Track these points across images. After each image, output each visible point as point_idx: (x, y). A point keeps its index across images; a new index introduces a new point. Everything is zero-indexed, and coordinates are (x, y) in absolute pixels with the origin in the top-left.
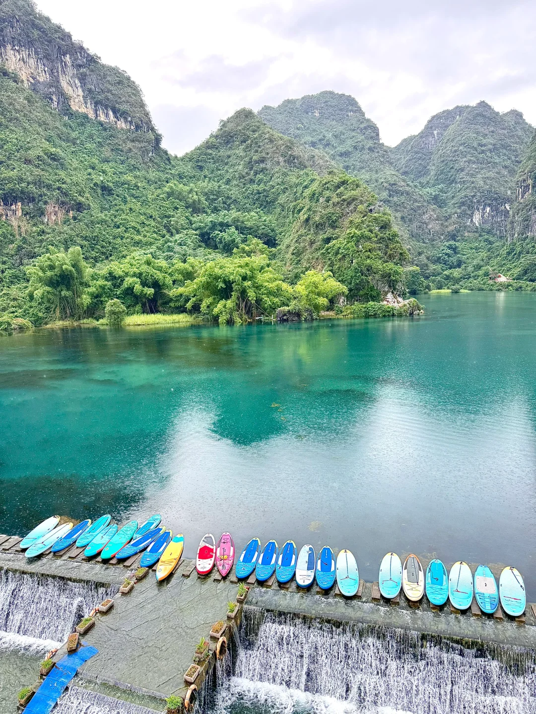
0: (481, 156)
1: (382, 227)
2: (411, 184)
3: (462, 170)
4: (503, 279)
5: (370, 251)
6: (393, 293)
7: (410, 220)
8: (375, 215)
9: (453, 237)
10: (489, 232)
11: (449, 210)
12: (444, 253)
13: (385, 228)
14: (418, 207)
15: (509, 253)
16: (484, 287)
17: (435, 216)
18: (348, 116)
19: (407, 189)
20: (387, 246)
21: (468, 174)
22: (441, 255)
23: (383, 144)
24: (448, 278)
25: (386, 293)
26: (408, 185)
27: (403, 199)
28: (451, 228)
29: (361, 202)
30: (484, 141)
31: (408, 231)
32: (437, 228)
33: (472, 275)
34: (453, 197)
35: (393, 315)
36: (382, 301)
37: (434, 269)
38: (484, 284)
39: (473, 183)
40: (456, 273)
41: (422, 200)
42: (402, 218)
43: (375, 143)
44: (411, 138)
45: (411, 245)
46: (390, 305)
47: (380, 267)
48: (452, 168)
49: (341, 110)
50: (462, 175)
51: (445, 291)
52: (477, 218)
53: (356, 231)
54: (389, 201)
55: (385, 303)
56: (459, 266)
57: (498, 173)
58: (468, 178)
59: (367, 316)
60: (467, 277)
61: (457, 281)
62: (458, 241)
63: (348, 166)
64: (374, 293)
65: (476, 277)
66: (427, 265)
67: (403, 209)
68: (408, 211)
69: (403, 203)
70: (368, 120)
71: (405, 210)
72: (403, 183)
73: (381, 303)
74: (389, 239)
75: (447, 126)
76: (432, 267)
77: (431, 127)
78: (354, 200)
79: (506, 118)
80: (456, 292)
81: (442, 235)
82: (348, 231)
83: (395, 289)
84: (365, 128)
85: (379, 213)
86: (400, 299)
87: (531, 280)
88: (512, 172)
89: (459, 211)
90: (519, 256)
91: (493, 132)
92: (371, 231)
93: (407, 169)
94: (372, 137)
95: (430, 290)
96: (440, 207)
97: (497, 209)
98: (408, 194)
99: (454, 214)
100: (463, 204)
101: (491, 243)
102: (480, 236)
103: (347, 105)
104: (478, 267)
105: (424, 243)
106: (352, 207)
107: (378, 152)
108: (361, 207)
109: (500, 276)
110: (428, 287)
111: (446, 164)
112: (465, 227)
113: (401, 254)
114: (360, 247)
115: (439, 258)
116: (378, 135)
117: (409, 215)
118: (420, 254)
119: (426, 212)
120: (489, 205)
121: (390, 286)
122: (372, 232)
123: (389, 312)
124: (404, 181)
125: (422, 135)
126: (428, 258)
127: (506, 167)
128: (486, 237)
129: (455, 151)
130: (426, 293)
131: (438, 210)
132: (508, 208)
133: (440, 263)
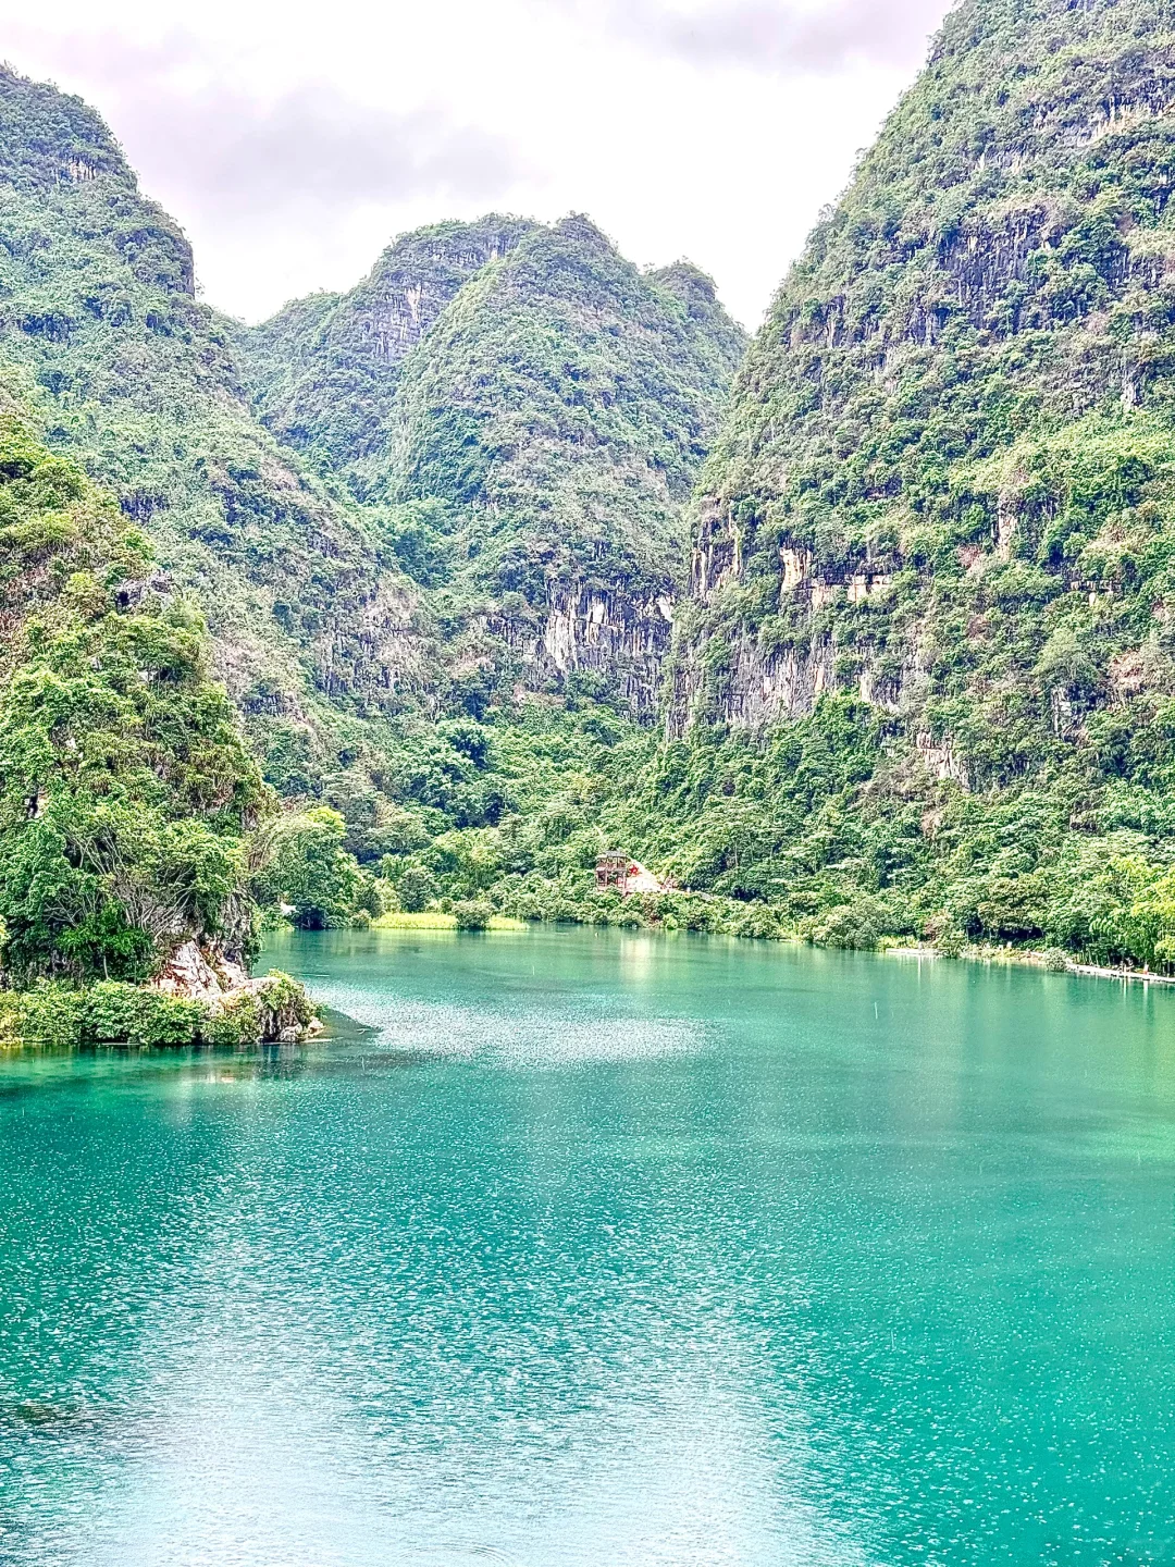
0: (574, 411)
1: (164, 674)
2: (315, 482)
3: (505, 453)
4: (645, 883)
5: (111, 765)
6: (202, 942)
7: (310, 623)
8: (137, 620)
9: (474, 704)
10: (600, 697)
11: (461, 594)
12: (437, 764)
13: (179, 677)
14: (342, 573)
15: (666, 785)
16: (577, 909)
17: (406, 616)
18: (63, 174)
19: (302, 499)
20: (182, 752)
21: (527, 472)
22: (426, 769)
23: (208, 313)
24: (448, 863)
25: (175, 945)
26: (303, 485)
27: (282, 535)
28: (465, 668)
29: (85, 561)
30: (584, 361)
31: (302, 662)
32: (414, 662)
33: (540, 856)
34: (474, 551)
35: (198, 1043)
36: (157, 976)
37: (402, 826)
38: (579, 897)
39: (544, 506)
40: (482, 845)
41: (357, 547)
42: (280, 610)
43: (175, 304)
44: (326, 303)
45: (311, 723)
46: (187, 1002)
47: (152, 836)
48: (471, 441)
49: (40, 147)
50: (507, 471)
51: (435, 925)
52: (559, 638)
53: (55, 680)
54: (225, 538)
55: (168, 985)
56: (492, 816)
57: (633, 482)
58: (527, 487)
59: (88, 1043)
60: (519, 864)
61: (482, 878)
62: (490, 721)
63: (58, 376)
64: (124, 944)
65: (551, 868)
66: (372, 808)
67: (282, 573)
68: (303, 586)
69: (281, 552)
70: (150, 209)
71: (291, 580)
72: (283, 475)
73: (151, 988)
74: (194, 725)
75: (454, 283)
76: (393, 814)
77: (397, 276)
78: (53, 546)
79: (660, 290)
80: (473, 927)
81: (432, 690)
82: (23, 676)
83: (210, 928)
84: (137, 237)
85: (156, 613)
86: (231, 970)
87: (742, 895)
88: (680, 485)
89: (492, 605)
90: (701, 799)
91: (614, 331)
92: (117, 685)
93: (303, 420)
94: (161, 278)
95: (375, 913)
96: (425, 582)
97: (629, 615)
98: (302, 519)
99: (475, 615)
100: (510, 580)
101: (608, 738)
102: (570, 707)
103: (64, 134)
104: (562, 829)
105: (363, 715)
106: (42, 575)
107: (187, 339)
108: (81, 582)
109: (634, 870)
110: (370, 903)
111: (449, 424)
112: (517, 669)
113: (238, 787)
114: (72, 744)
115: (419, 782)
116: (186, 271)
117: (304, 600)
118: (346, 758)
119: (373, 597)
120: (603, 595)
121: (190, 917)
122: (120, 690)
123: (180, 1027)
124: (289, 466)
125: (362, 301)
126: (376, 779)
127: (659, 464)
128: (592, 713)
129: (483, 381)
130: (360, 926)
131: (417, 595)
132: (667, 612)
133: (423, 801)
